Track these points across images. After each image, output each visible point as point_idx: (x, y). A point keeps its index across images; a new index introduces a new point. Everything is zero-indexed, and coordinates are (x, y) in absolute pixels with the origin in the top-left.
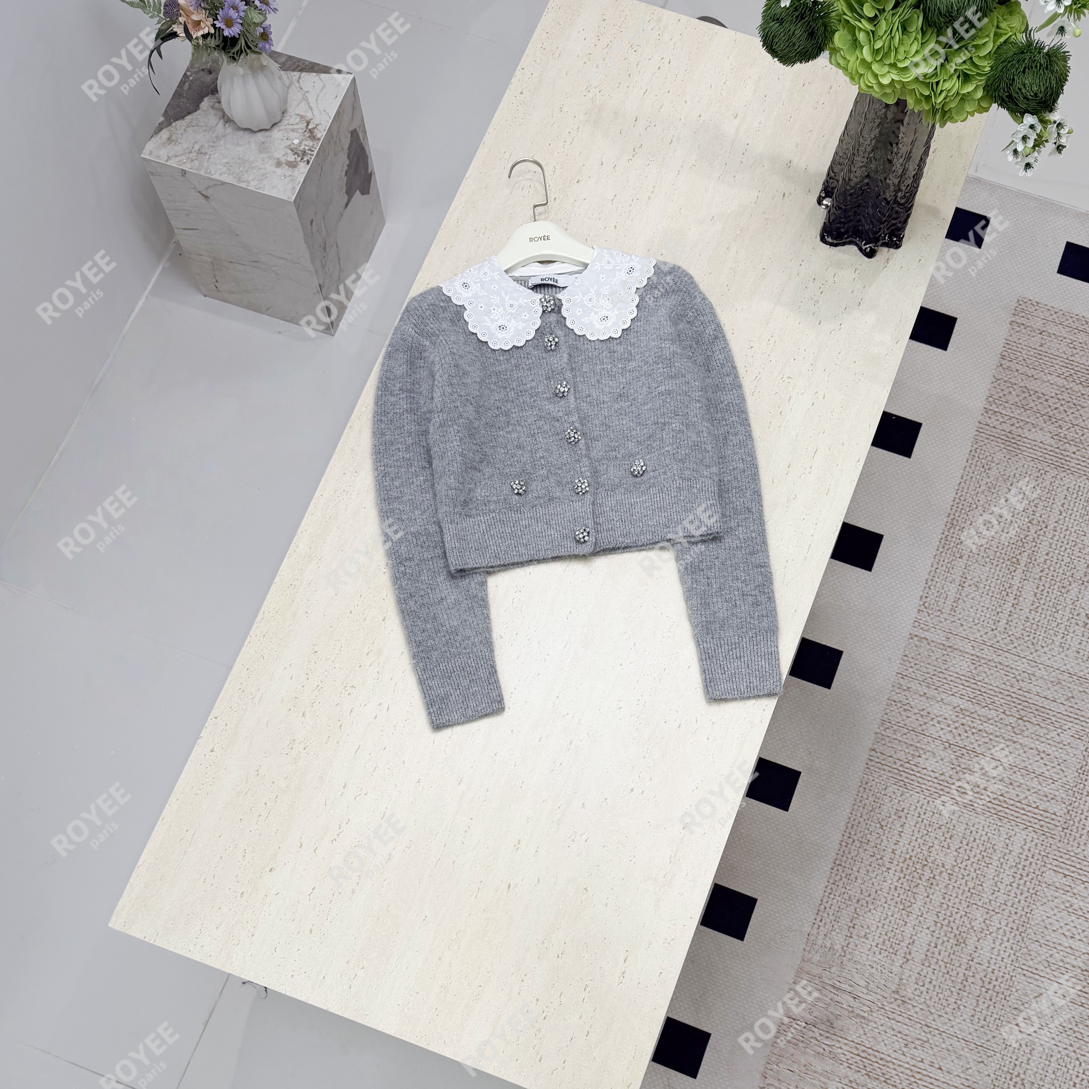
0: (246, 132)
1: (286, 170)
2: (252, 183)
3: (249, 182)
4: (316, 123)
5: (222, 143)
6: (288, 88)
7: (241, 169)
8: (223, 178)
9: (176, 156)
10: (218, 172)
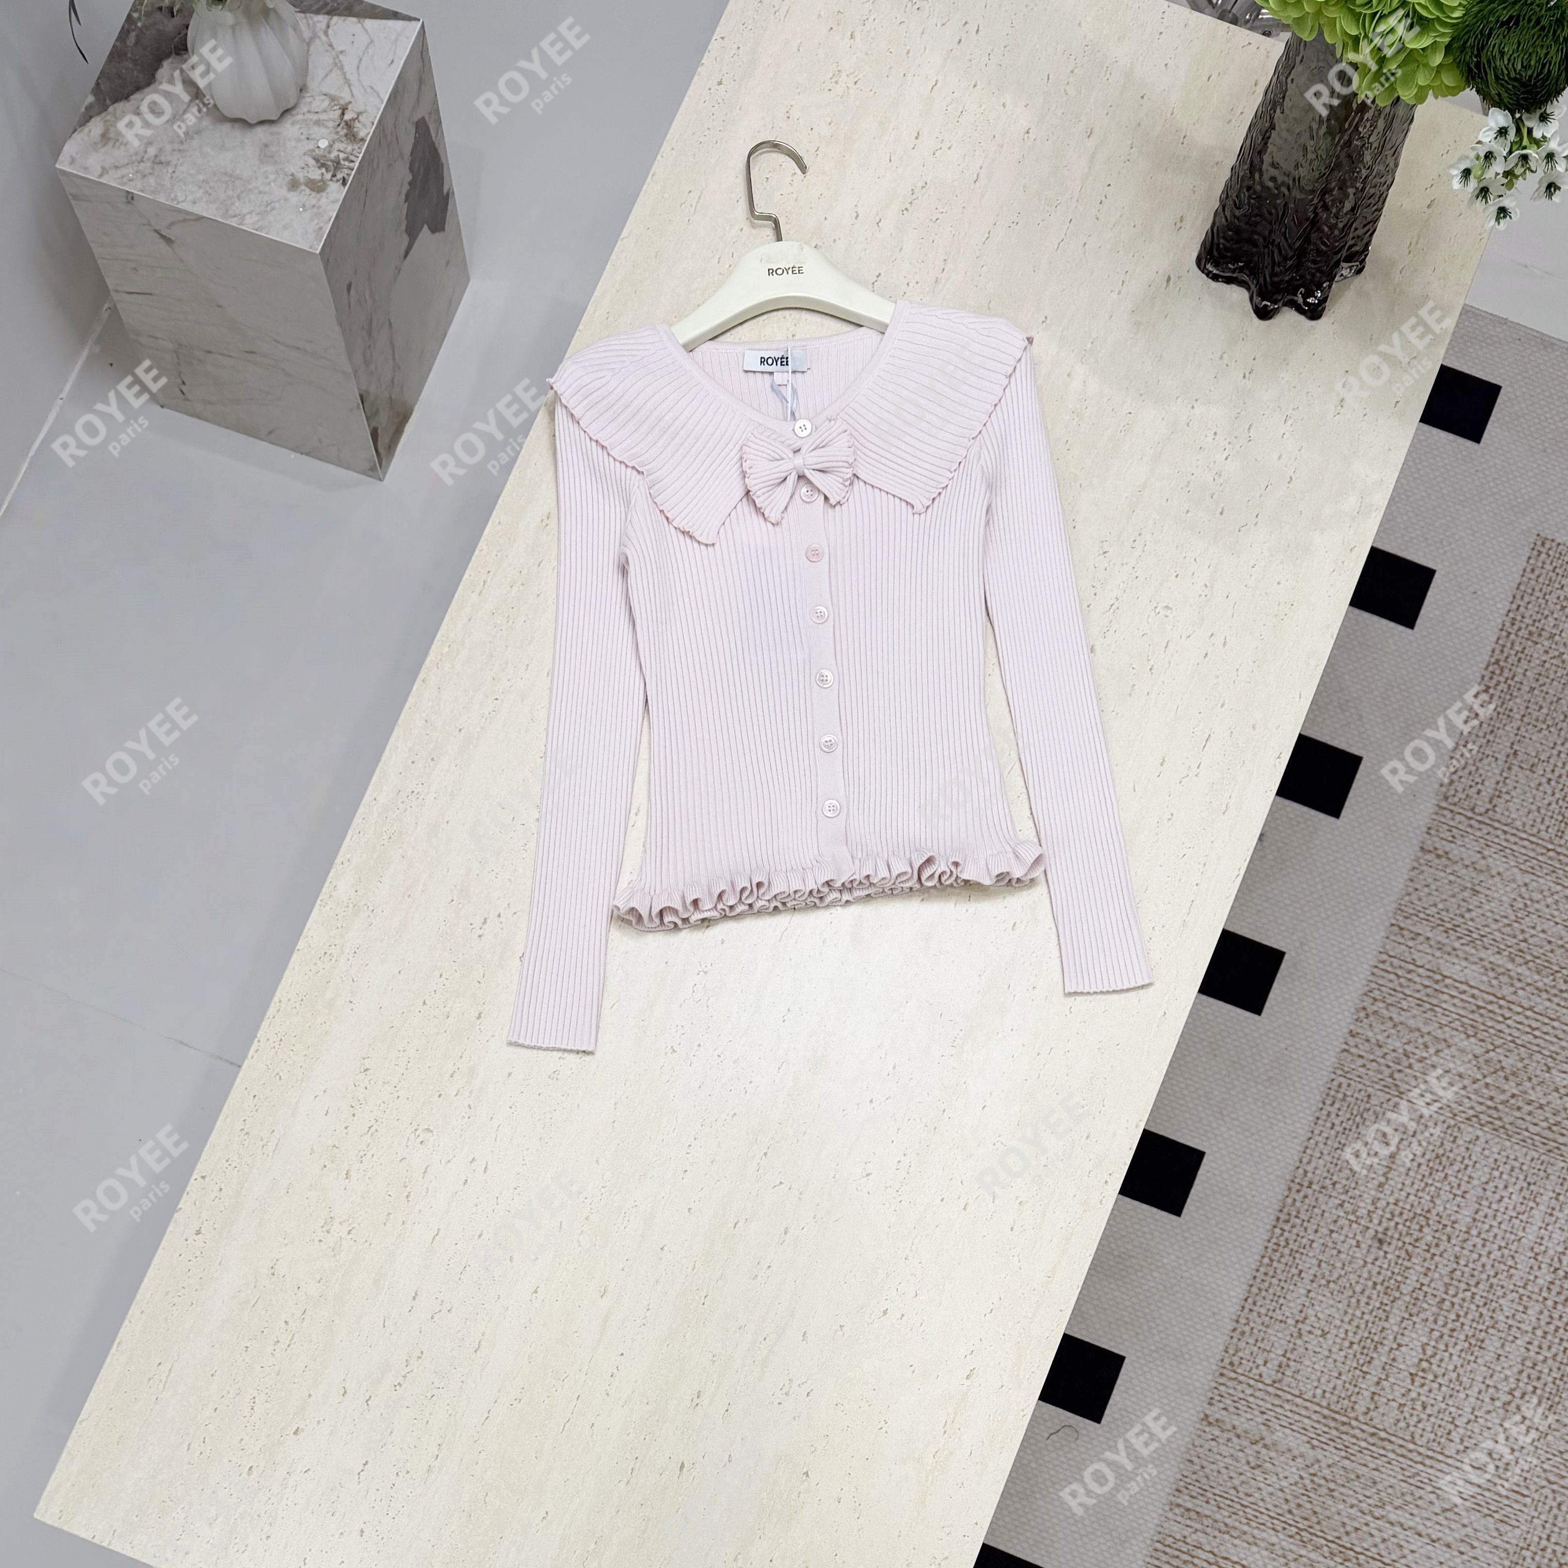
0: (236, 125)
1: (305, 196)
2: (249, 220)
3: (243, 218)
4: (357, 110)
5: (195, 143)
6: (309, 45)
7: (230, 193)
8: (199, 209)
9: (117, 167)
10: (190, 198)
